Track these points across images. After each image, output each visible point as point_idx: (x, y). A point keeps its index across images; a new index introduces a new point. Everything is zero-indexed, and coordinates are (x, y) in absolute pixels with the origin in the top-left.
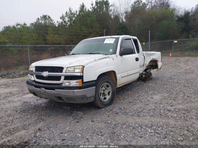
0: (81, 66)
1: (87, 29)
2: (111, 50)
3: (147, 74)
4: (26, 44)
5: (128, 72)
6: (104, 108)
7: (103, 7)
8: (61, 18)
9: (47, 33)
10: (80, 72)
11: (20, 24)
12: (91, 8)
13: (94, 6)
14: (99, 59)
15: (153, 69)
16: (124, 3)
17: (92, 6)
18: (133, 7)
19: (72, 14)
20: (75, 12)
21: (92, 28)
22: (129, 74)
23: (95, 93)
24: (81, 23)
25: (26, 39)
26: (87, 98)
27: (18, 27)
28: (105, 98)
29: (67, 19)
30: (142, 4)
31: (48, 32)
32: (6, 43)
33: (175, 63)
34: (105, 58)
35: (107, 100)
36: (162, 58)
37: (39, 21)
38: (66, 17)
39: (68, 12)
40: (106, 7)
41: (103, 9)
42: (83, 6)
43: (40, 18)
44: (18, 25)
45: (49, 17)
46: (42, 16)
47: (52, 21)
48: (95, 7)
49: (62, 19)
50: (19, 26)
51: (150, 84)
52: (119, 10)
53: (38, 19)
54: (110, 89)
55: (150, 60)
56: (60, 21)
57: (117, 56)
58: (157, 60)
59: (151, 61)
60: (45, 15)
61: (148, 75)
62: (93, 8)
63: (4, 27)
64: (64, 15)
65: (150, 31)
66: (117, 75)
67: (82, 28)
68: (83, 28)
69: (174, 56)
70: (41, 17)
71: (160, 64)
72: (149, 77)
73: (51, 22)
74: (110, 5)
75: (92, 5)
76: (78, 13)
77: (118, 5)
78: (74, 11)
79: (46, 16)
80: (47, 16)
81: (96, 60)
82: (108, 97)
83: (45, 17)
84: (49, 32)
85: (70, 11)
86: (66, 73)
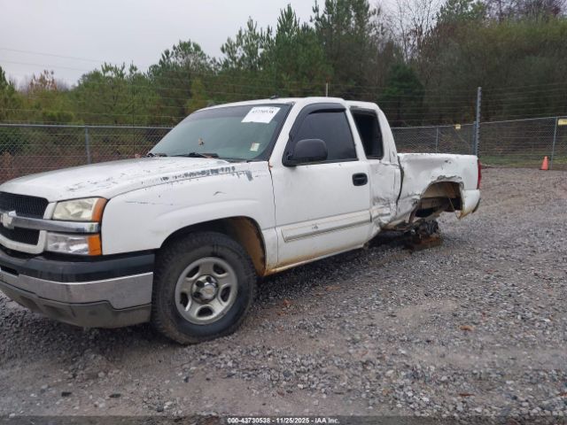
0: (96, 200)
1: (295, 82)
2: (255, 147)
3: (421, 228)
4: (126, 123)
5: (316, 221)
6: (195, 344)
7: (350, 16)
8: (223, 50)
9: (189, 92)
10: (90, 219)
11: (114, 66)
12: (311, 21)
13: (321, 13)
14: (186, 175)
15: (450, 210)
16: (412, 4)
17: (314, 15)
18: (443, 15)
19: (255, 37)
20: (265, 30)
21: (311, 78)
22: (321, 228)
23: (154, 294)
24: (280, 65)
25: (127, 108)
26: (116, 312)
27: (107, 75)
28: (206, 311)
29: (240, 52)
30: (473, 5)
31: (191, 90)
32: (68, 119)
33: (553, 190)
34: (215, 172)
35: (215, 318)
36: (480, 177)
37: (168, 57)
38: (238, 45)
39: (243, 33)
40: (358, 16)
41: (349, 22)
42: (289, 15)
43: (171, 50)
44: (108, 69)
45: (197, 48)
46: (177, 44)
47: (205, 59)
48: (323, 16)
49: (226, 53)
50: (109, 74)
51: (424, 261)
52: (398, 25)
53: (167, 53)
54: (229, 279)
55: (429, 182)
56: (223, 60)
57: (270, 167)
58: (458, 181)
59: (434, 186)
60: (187, 41)
61: (424, 230)
62: (318, 19)
63: (84, 76)
64: (234, 40)
65: (480, 88)
66: (263, 232)
67: (282, 78)
68: (285, 78)
69: (558, 169)
70: (174, 48)
71: (470, 196)
72: (427, 237)
73: (202, 62)
74: (371, 9)
75: (314, 11)
76: (273, 36)
77: (395, 9)
78: (261, 29)
79: (189, 44)
80: (192, 46)
81: (166, 178)
82: (219, 307)
83: (185, 47)
84: (193, 91)
85: (251, 28)
86: (52, 219)
